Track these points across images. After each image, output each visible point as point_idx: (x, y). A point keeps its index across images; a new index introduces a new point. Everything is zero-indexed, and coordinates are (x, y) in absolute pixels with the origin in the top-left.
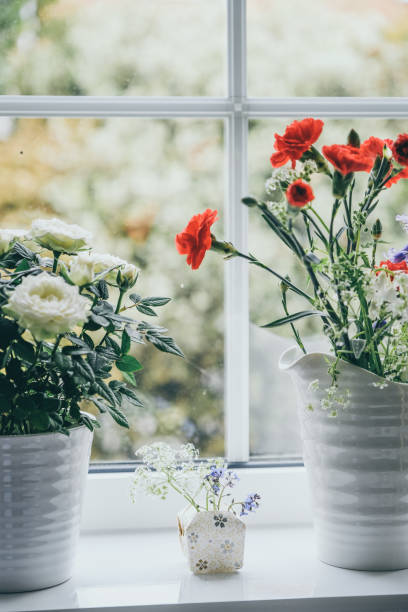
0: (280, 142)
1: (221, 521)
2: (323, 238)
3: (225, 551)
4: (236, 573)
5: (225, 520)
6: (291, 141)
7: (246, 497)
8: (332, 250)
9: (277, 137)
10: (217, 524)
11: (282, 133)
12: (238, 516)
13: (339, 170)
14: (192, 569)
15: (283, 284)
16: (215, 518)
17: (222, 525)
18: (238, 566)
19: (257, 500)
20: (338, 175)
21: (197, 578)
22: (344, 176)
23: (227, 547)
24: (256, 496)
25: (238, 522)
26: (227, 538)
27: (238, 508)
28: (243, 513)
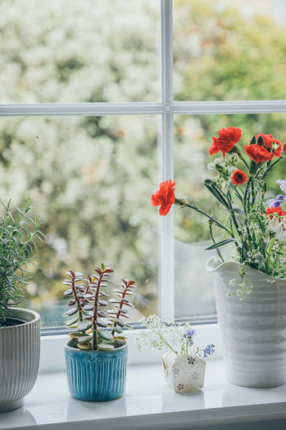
0: (216, 142)
1: (191, 361)
2: (240, 197)
3: (194, 378)
4: (200, 391)
5: (194, 360)
6: (224, 142)
7: (206, 346)
8: (245, 204)
9: (214, 139)
10: (189, 363)
11: (217, 137)
12: (202, 358)
13: (254, 160)
14: (175, 389)
15: (210, 221)
16: (188, 359)
17: (193, 363)
18: (201, 386)
19: (213, 348)
20: (253, 163)
21: (178, 395)
22: (257, 164)
23: (195, 376)
24: (213, 346)
25: (202, 361)
26: (196, 371)
27: (202, 353)
28: (205, 356)
